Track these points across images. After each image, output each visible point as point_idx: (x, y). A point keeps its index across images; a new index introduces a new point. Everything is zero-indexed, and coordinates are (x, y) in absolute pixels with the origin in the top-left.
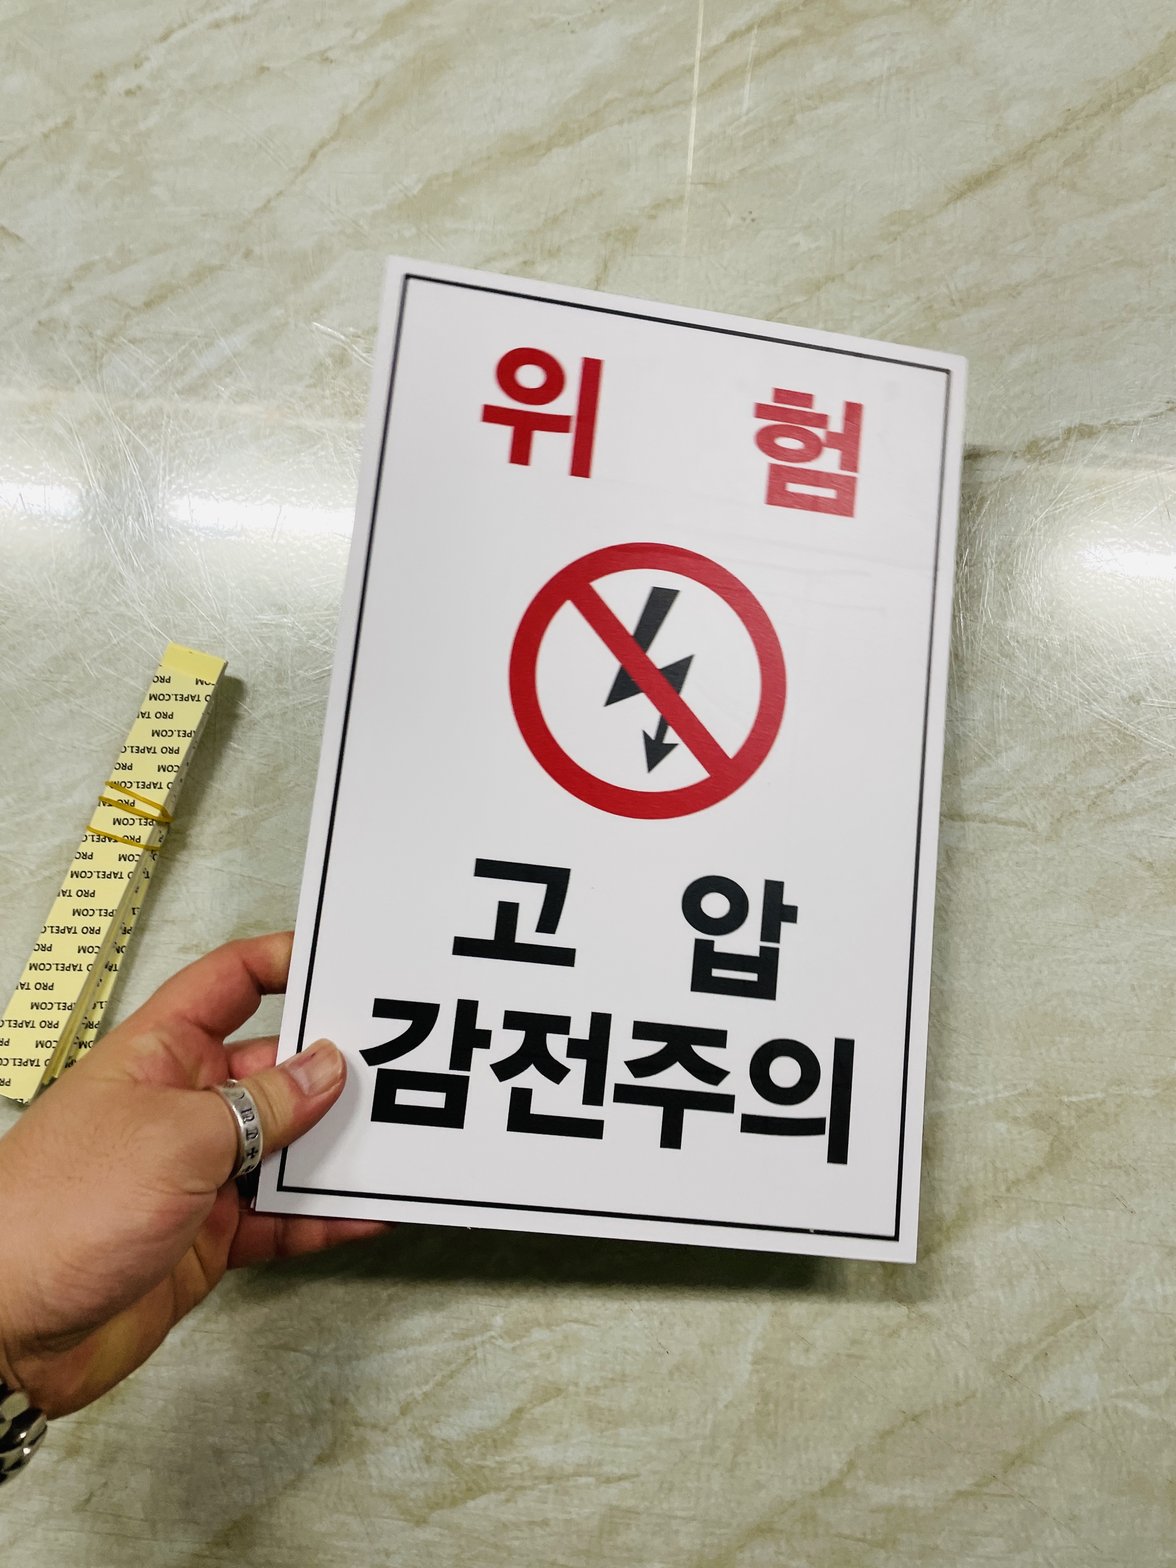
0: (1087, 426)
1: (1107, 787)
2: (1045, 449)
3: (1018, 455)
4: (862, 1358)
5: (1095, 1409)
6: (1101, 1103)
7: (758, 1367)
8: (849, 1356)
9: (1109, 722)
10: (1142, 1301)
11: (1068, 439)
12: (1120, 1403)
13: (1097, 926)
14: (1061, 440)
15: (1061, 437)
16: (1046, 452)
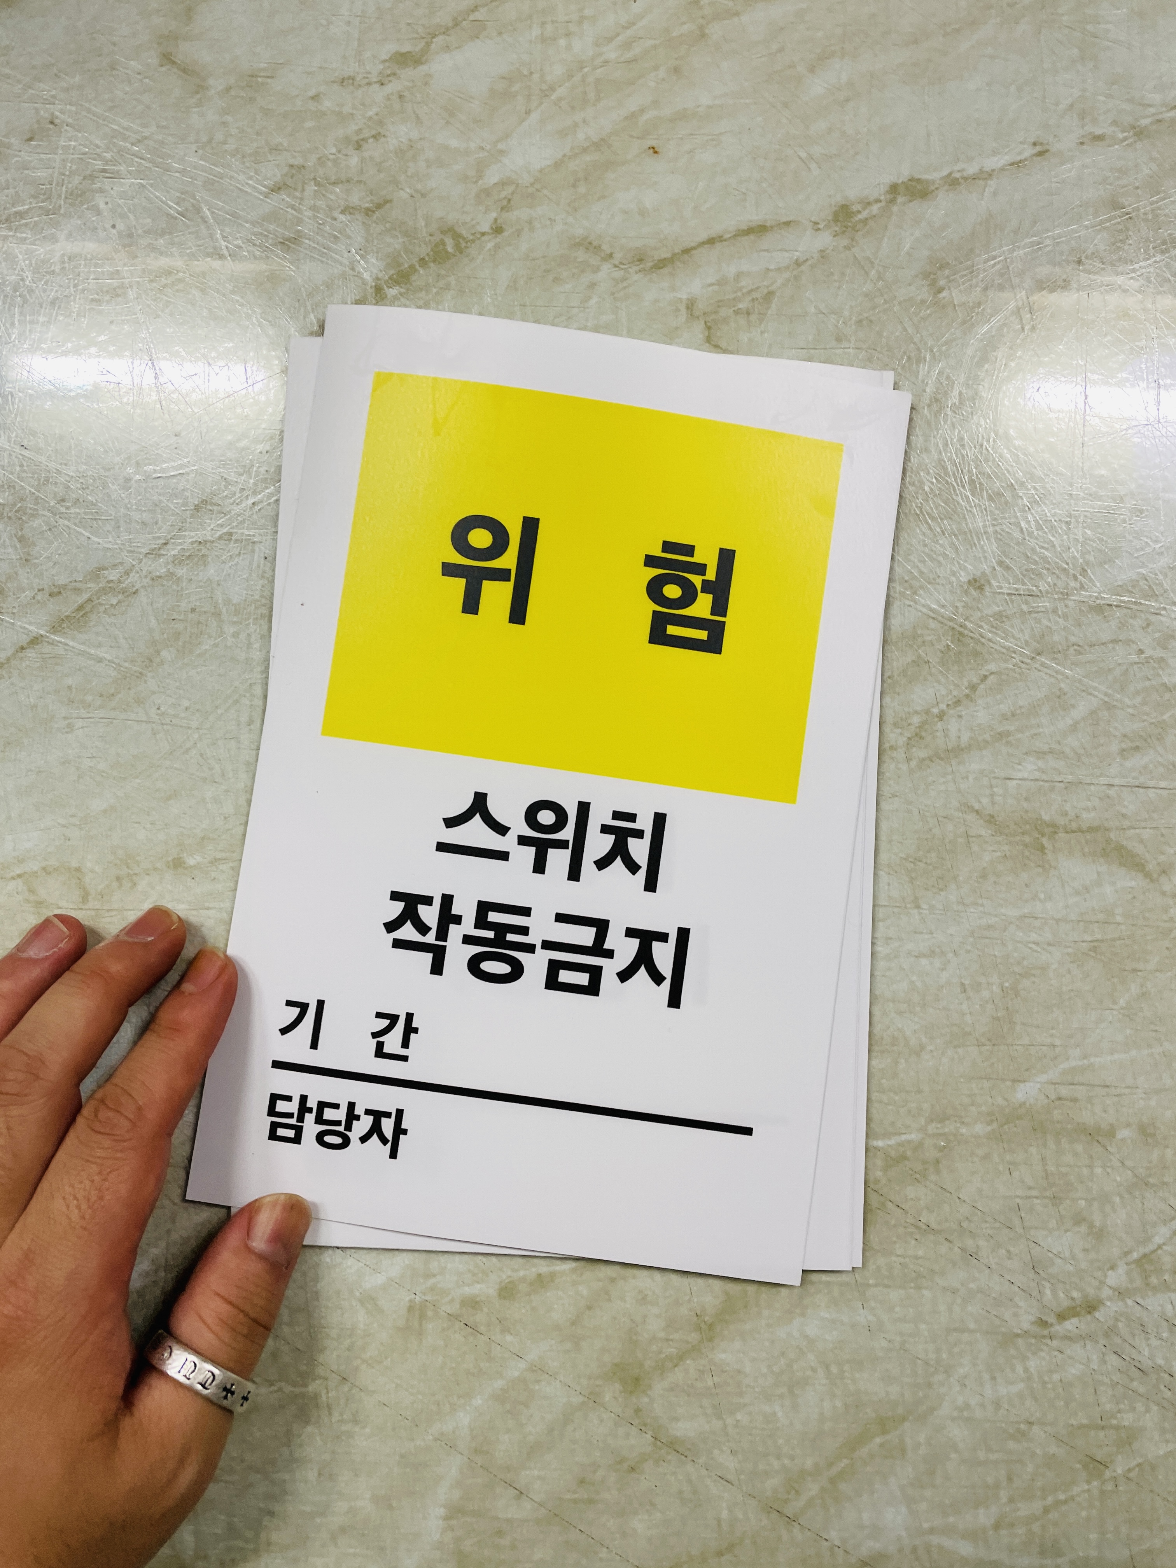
0: (919, 181)
1: (935, 711)
2: (860, 216)
3: (821, 226)
4: (591, 1501)
5: (900, 1550)
6: (918, 1147)
7: (454, 1522)
8: (575, 1501)
9: (940, 618)
10: (967, 1406)
11: (892, 201)
12: (935, 1540)
13: (918, 907)
14: (883, 204)
15: (882, 198)
16: (860, 221)
